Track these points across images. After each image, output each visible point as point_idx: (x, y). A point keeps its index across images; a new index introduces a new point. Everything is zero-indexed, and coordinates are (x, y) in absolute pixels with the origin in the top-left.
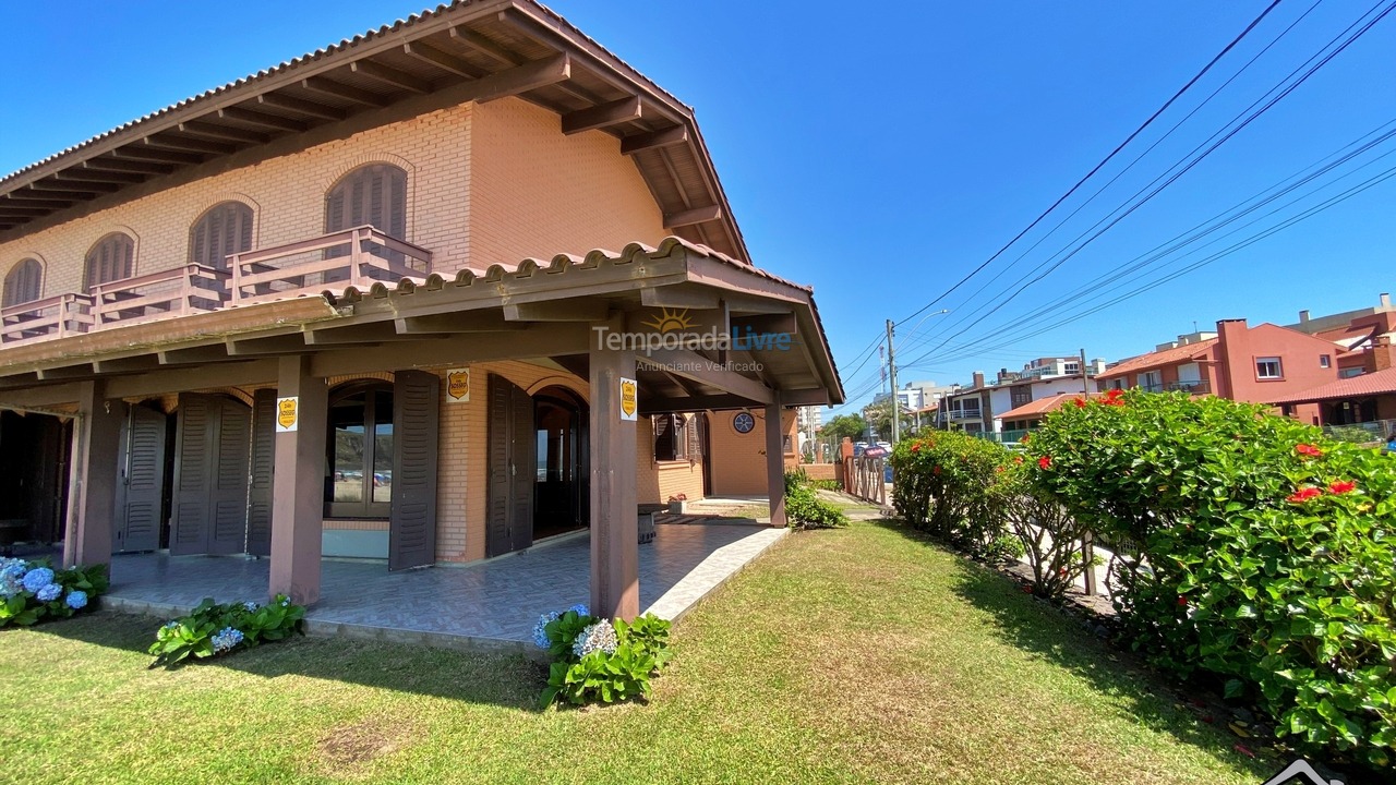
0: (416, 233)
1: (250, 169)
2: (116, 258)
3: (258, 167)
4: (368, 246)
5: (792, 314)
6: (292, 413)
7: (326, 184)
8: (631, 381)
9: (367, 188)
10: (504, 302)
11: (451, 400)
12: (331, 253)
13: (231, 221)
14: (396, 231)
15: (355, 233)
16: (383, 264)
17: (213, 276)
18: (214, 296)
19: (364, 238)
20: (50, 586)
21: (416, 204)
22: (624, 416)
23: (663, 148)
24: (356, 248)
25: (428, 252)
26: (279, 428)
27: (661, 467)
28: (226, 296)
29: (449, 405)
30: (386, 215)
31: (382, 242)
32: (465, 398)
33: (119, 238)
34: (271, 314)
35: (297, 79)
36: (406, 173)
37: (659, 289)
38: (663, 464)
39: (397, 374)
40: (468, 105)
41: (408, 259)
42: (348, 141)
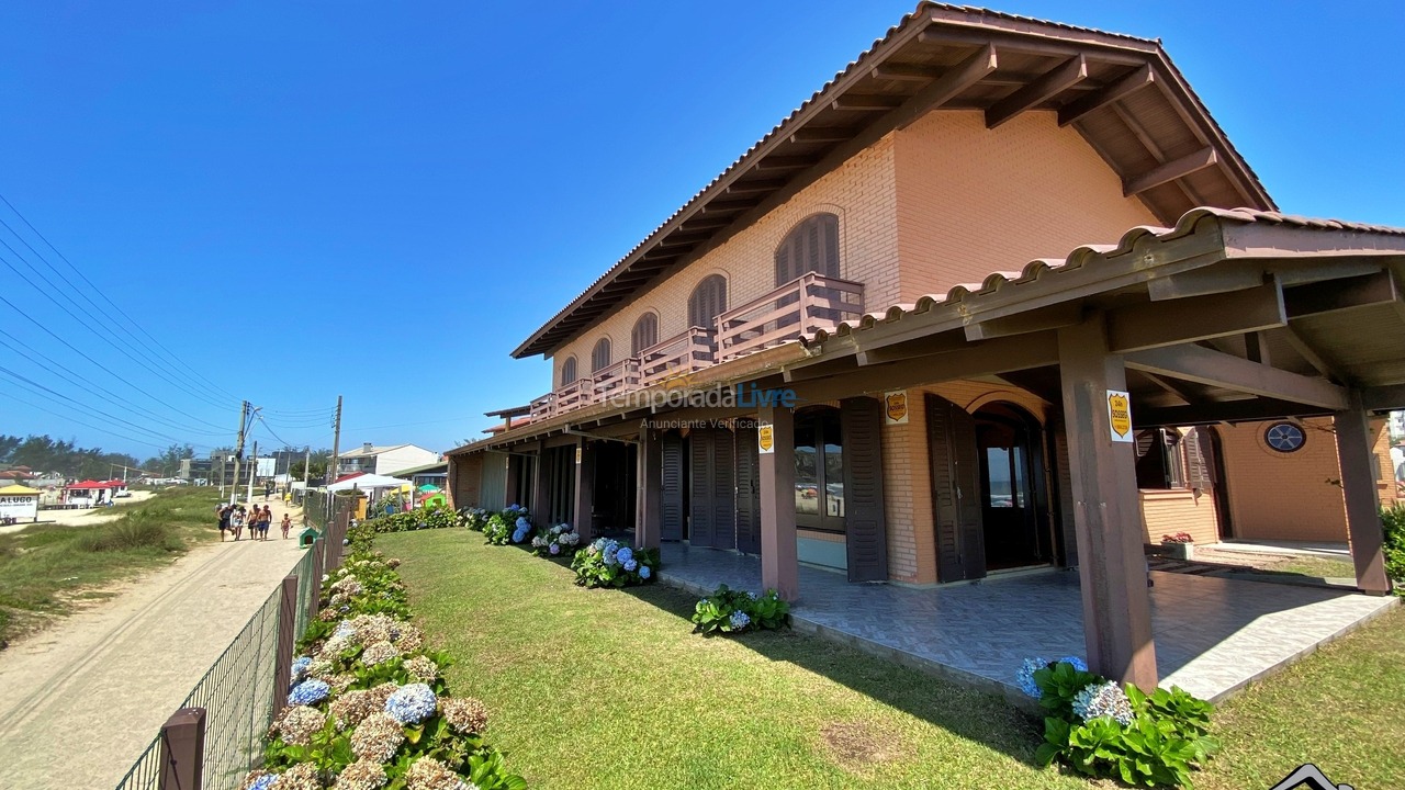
0: (848, 271)
1: (722, 247)
2: (648, 330)
3: (728, 244)
4: (812, 290)
5: (1385, 273)
6: (769, 438)
7: (774, 244)
8: (1121, 394)
9: (806, 240)
10: (965, 322)
11: (891, 422)
12: (782, 303)
13: (713, 290)
14: (832, 273)
15: (802, 281)
16: (824, 303)
17: (705, 335)
18: (706, 349)
19: (809, 283)
20: (630, 561)
21: (848, 243)
22: (1115, 437)
23: (1119, 102)
24: (803, 294)
25: (861, 285)
26: (761, 451)
27: (1146, 497)
28: (715, 348)
29: (889, 426)
30: (823, 260)
31: (822, 284)
32: (904, 420)
33: (648, 316)
34: (761, 360)
35: (752, 165)
36: (836, 218)
37: (1173, 276)
38: (1149, 494)
39: (842, 401)
40: (890, 135)
41: (843, 294)
42: (790, 203)
